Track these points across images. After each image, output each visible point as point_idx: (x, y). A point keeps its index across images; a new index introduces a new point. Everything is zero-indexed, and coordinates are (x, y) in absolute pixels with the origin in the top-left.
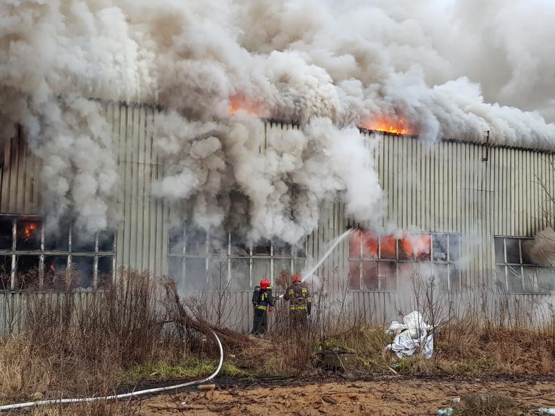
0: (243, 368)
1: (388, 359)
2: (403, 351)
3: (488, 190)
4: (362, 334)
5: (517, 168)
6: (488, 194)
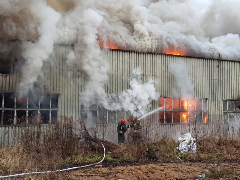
0: (114, 158)
1: (177, 153)
2: (184, 150)
3: (220, 79)
4: (165, 143)
5: (232, 70)
6: (220, 81)
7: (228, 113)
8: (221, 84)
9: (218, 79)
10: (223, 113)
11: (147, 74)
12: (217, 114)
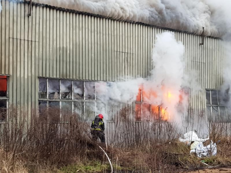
2: (202, 153)
3: (203, 62)
5: (216, 49)
6: (202, 63)
7: (211, 107)
8: (204, 69)
9: (201, 62)
10: (206, 107)
11: (121, 51)
12: (200, 108)
